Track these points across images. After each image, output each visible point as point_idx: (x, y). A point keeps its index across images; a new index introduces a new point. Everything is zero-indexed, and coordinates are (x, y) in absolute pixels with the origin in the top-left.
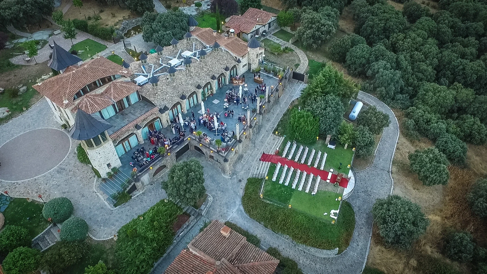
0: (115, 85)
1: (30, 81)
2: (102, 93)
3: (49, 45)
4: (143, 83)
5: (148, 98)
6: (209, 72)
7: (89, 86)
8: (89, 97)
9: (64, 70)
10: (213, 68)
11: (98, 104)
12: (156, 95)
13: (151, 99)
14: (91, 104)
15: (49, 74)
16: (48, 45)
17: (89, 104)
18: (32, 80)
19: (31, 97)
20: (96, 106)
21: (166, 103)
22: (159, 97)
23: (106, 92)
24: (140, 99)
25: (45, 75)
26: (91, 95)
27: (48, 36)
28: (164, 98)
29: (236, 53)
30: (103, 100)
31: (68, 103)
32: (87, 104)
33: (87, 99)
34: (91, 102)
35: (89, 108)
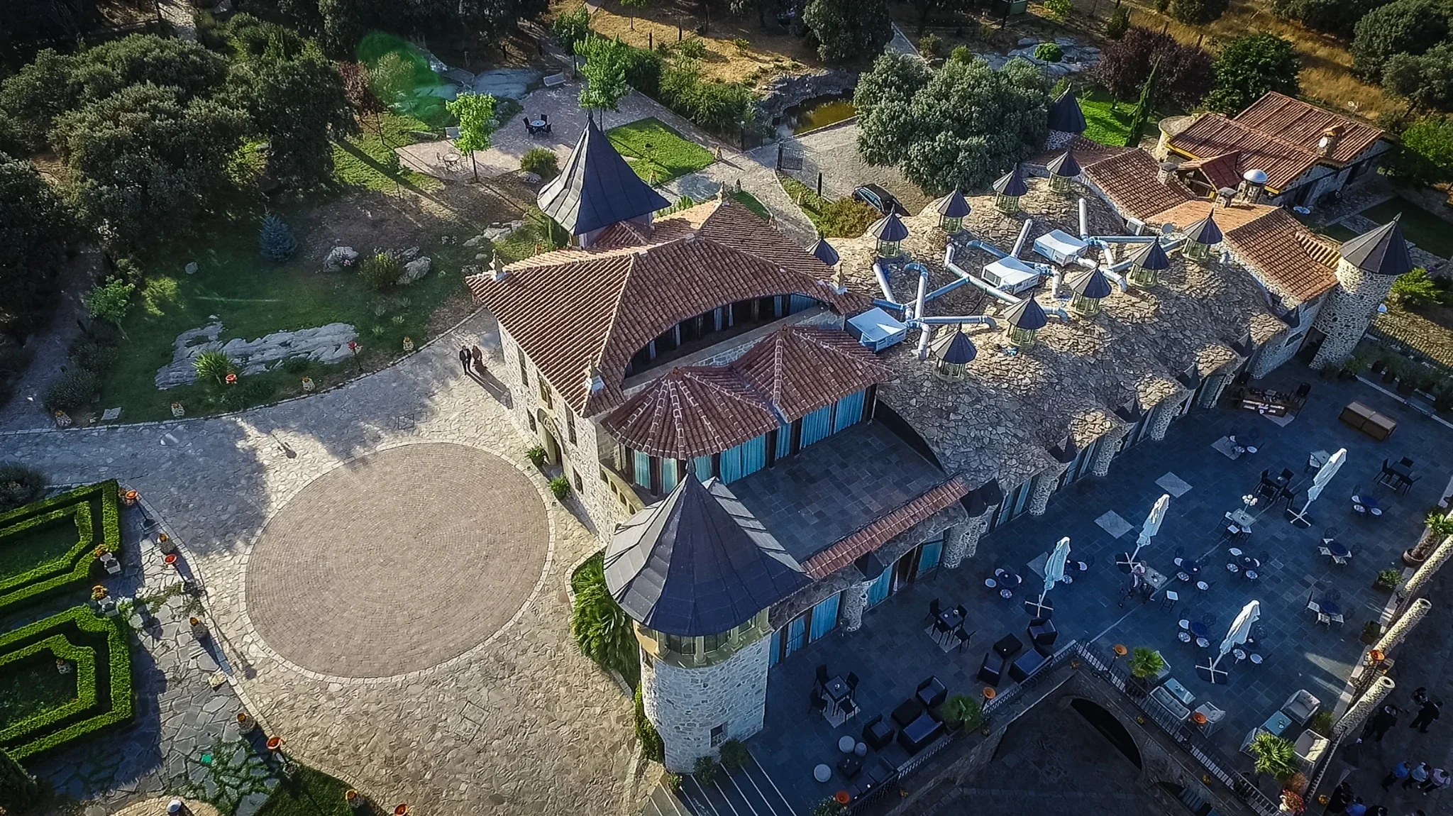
0: (790, 341)
1: (444, 239)
2: (732, 364)
3: (526, 120)
4: (885, 345)
5: (917, 427)
6: (1169, 348)
7: (687, 326)
8: (684, 380)
9: (596, 233)
10: (1188, 333)
11: (715, 417)
12: (952, 416)
13: (930, 432)
14: (688, 412)
15: (510, 226)
16: (519, 119)
17: (679, 409)
18: (451, 238)
19: (438, 301)
20: (708, 423)
21: (989, 463)
22: (963, 431)
23: (748, 362)
24: (869, 417)
25: (496, 227)
26: (689, 369)
27: (523, 89)
28: (986, 441)
29: (1283, 279)
30: (739, 401)
31: (602, 393)
32: (670, 410)
33: (676, 386)
34: (689, 404)
35: (678, 430)
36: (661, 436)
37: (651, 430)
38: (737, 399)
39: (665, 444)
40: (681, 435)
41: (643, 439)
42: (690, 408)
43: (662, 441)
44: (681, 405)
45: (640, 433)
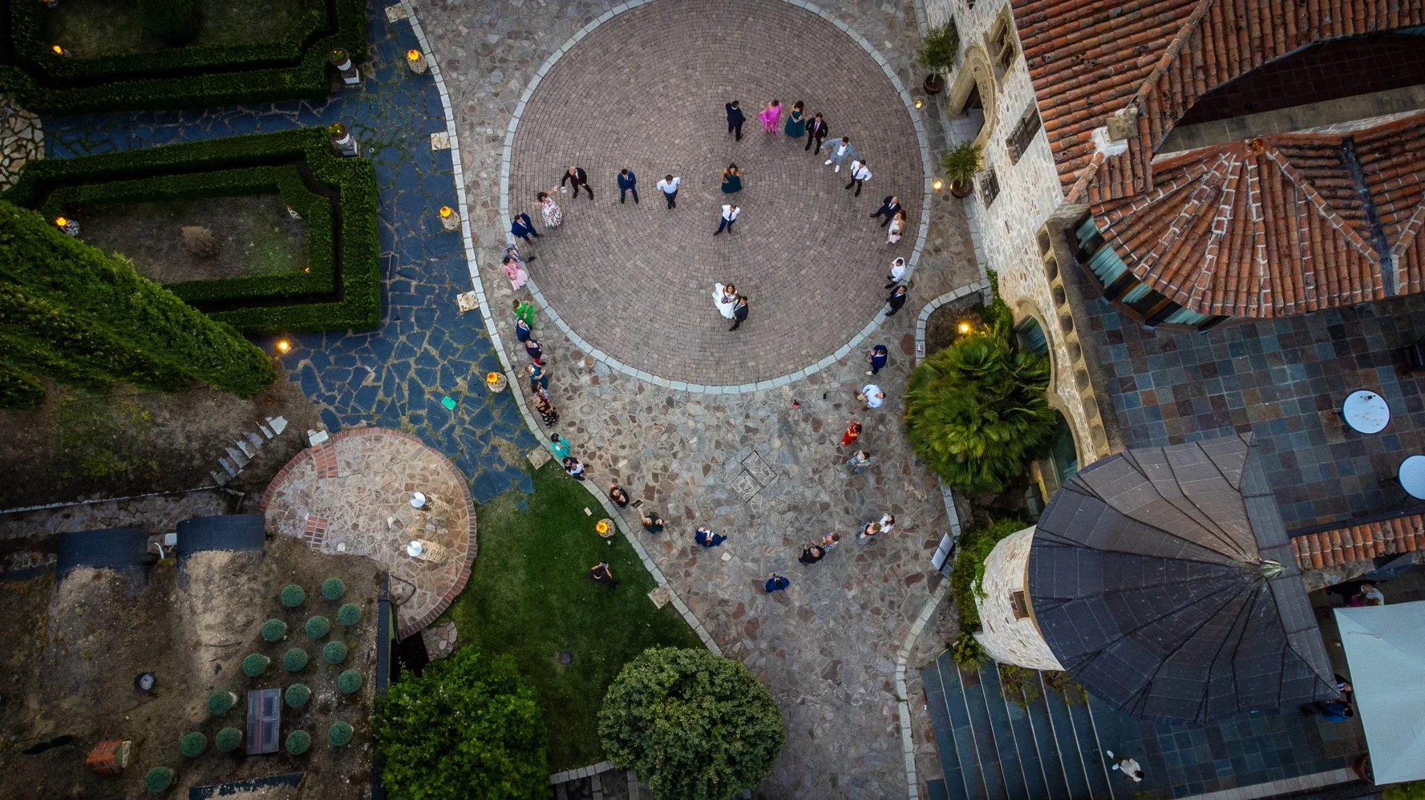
8: (1261, 164)
11: (1280, 251)
14: (1240, 227)
30: (1334, 231)
31: (1117, 163)
32: (1210, 215)
33: (1243, 170)
34: (1247, 214)
35: (1209, 257)
36: (1175, 256)
37: (1164, 240)
38: (1335, 226)
39: (1177, 273)
40: (1208, 269)
41: (1143, 250)
42: (1246, 221)
43: (1175, 266)
44: (1235, 213)
45: (1142, 237)
